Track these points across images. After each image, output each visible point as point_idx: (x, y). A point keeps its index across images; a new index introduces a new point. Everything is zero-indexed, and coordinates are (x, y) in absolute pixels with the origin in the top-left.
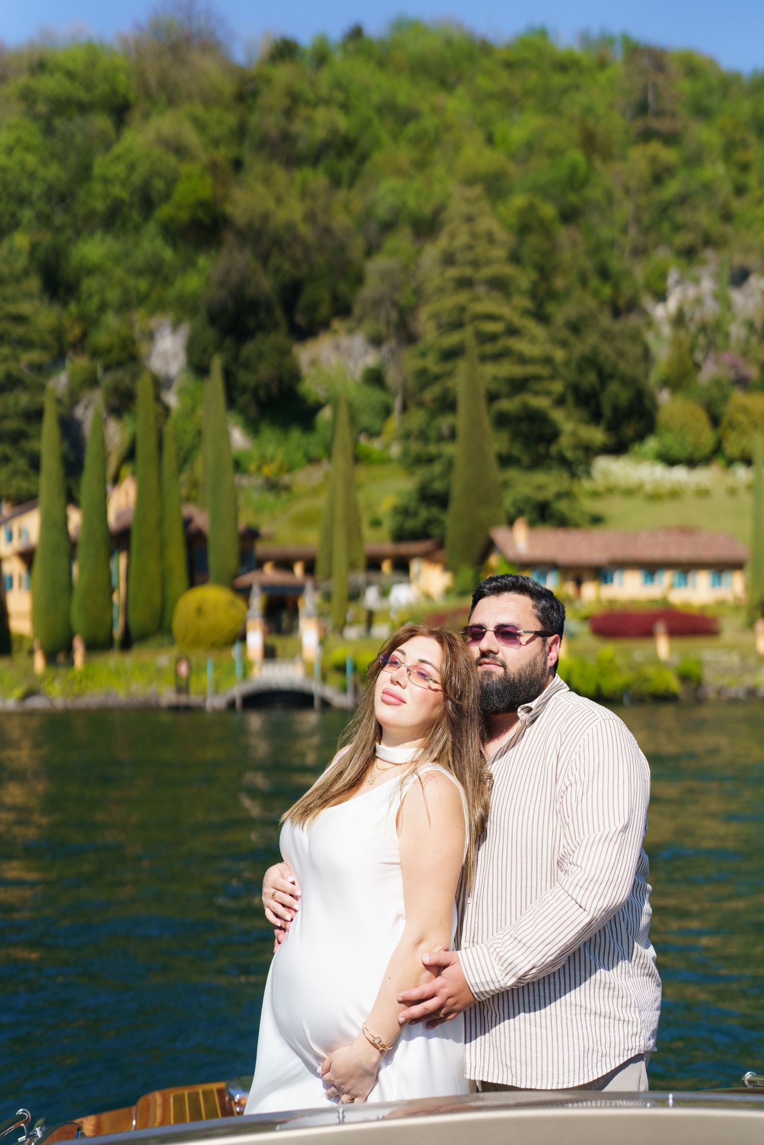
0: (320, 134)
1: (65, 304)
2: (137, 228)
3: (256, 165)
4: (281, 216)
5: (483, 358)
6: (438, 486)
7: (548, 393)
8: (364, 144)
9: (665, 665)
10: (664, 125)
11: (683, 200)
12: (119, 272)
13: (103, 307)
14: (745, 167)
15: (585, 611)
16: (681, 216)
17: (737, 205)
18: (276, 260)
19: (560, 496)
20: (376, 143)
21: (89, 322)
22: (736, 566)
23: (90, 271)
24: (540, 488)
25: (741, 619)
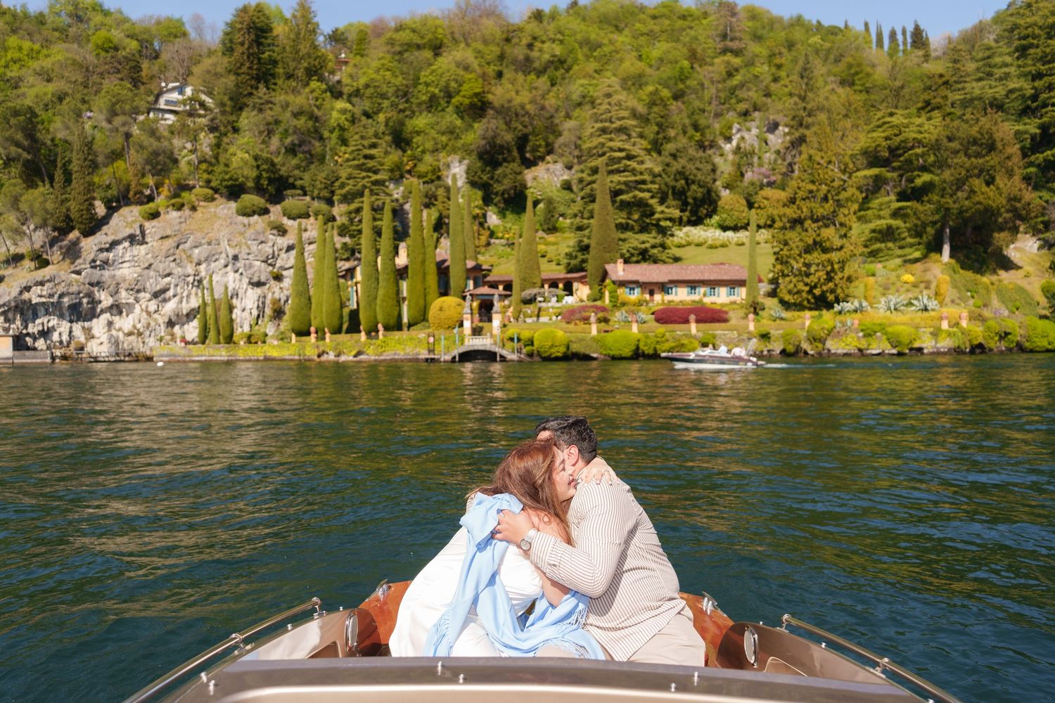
0: (546, 57)
1: (404, 151)
2: (443, 110)
3: (508, 74)
4: (518, 100)
5: (611, 172)
6: (586, 241)
7: (649, 191)
8: (570, 60)
9: (695, 337)
10: (734, 45)
11: (742, 85)
12: (433, 133)
13: (423, 152)
14: (779, 67)
15: (655, 309)
16: (742, 94)
17: (773, 87)
18: (514, 124)
19: (654, 247)
20: (576, 61)
21: (417, 159)
22: (741, 283)
23: (418, 133)
24: (643, 242)
25: (741, 313)
